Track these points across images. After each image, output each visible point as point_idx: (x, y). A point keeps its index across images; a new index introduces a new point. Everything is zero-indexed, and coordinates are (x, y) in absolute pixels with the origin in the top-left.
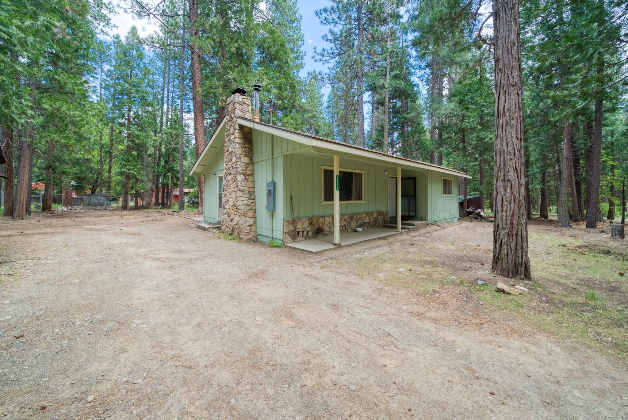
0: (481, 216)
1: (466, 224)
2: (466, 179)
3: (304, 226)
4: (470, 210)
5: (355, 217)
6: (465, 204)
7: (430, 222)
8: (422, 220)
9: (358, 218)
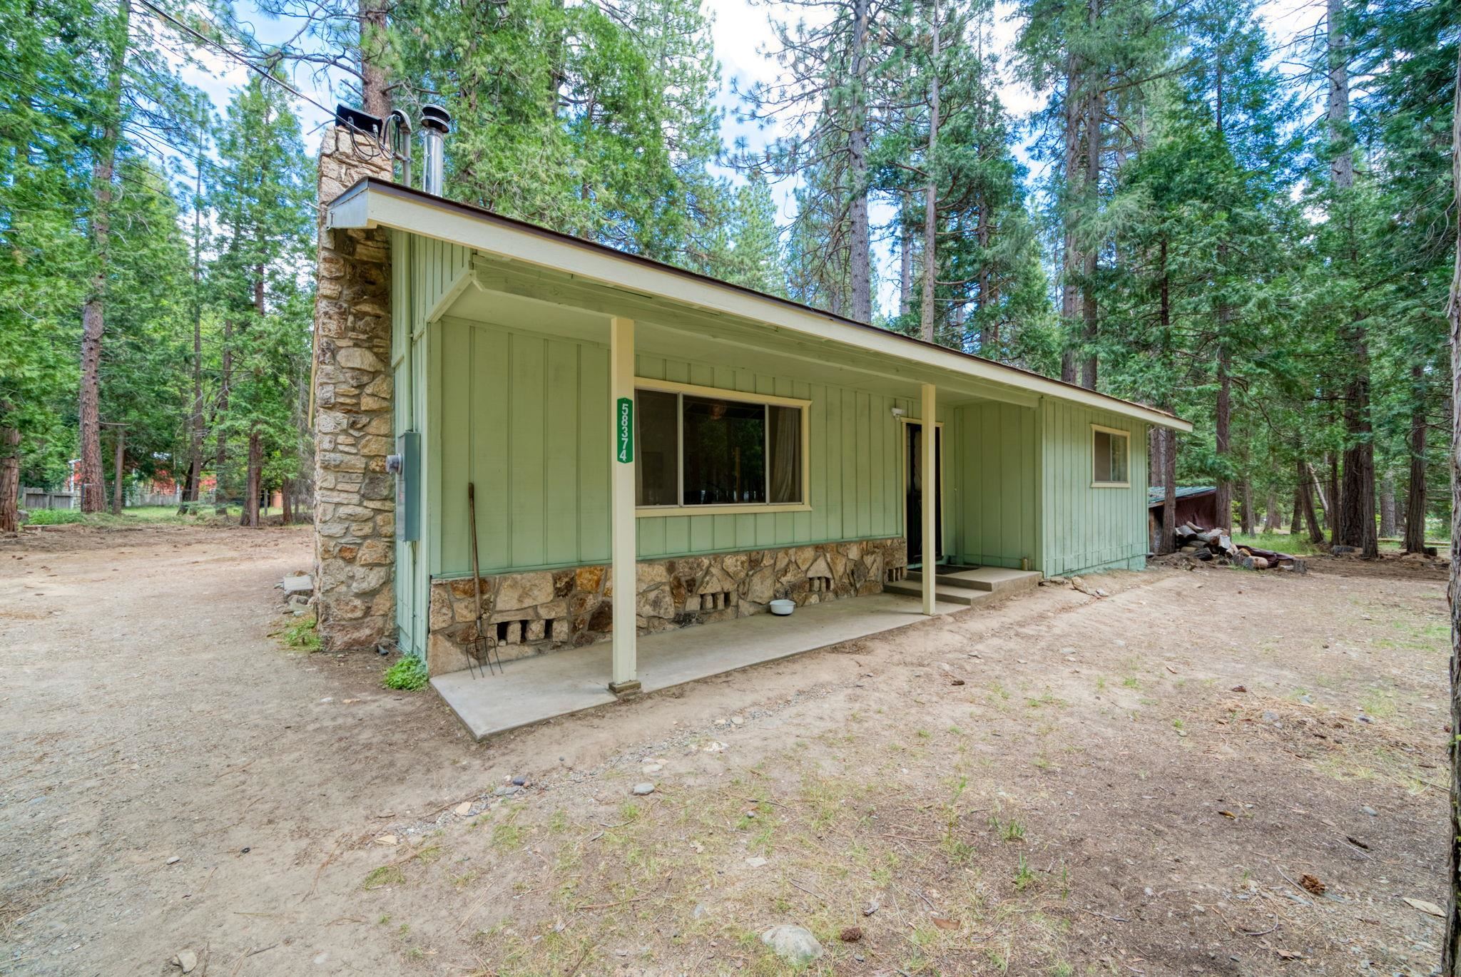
0: (1223, 551)
1: (1176, 579)
2: (1172, 433)
3: (528, 602)
4: (1187, 530)
5: (767, 562)
6: (1170, 513)
7: (1049, 574)
8: (1021, 568)
9: (782, 564)
